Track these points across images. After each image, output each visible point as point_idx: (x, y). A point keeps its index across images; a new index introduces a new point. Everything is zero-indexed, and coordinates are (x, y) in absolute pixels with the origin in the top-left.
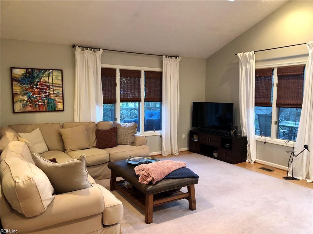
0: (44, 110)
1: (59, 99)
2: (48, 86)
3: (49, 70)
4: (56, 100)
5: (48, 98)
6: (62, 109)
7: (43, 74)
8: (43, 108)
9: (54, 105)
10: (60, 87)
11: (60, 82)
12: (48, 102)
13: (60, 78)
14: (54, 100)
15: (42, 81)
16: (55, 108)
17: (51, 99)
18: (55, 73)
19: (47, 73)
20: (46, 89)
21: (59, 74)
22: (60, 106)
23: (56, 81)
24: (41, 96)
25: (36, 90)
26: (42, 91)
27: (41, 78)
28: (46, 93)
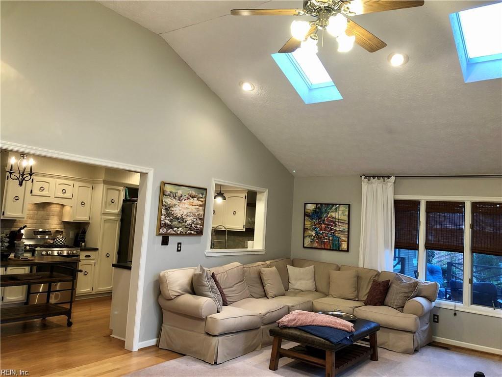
0: (329, 248)
1: (344, 237)
2: (334, 222)
3: (337, 204)
4: (341, 239)
5: (333, 235)
6: (346, 249)
7: (331, 209)
8: (328, 246)
9: (338, 243)
10: (346, 224)
11: (346, 218)
12: (332, 240)
13: (347, 213)
14: (339, 238)
16: (339, 247)
17: (336, 237)
19: (334, 208)
20: (332, 226)
21: (346, 208)
22: (344, 246)
23: (342, 217)
24: (327, 232)
25: (323, 226)
26: (328, 227)
27: (328, 214)
28: (332, 229)
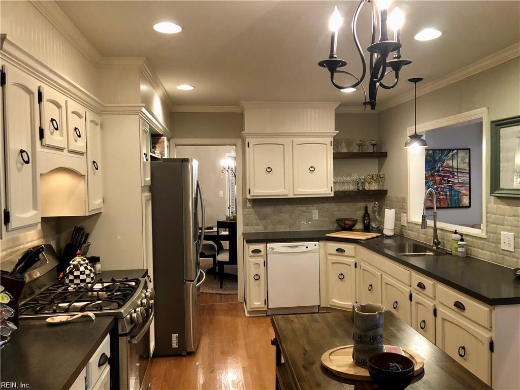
1: (466, 190)
2: (452, 172)
3: (454, 150)
4: (460, 192)
5: (451, 188)
6: (468, 205)
7: (446, 156)
8: (444, 203)
9: (458, 199)
10: (467, 173)
11: (466, 167)
13: (467, 160)
15: (444, 165)
16: (459, 204)
17: (455, 191)
18: (461, 154)
19: (451, 154)
20: (449, 177)
21: (466, 154)
22: (465, 201)
23: (461, 166)
24: (442, 186)
25: (438, 178)
26: (444, 180)
27: (443, 162)
28: (449, 181)
